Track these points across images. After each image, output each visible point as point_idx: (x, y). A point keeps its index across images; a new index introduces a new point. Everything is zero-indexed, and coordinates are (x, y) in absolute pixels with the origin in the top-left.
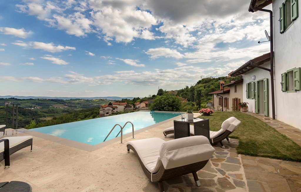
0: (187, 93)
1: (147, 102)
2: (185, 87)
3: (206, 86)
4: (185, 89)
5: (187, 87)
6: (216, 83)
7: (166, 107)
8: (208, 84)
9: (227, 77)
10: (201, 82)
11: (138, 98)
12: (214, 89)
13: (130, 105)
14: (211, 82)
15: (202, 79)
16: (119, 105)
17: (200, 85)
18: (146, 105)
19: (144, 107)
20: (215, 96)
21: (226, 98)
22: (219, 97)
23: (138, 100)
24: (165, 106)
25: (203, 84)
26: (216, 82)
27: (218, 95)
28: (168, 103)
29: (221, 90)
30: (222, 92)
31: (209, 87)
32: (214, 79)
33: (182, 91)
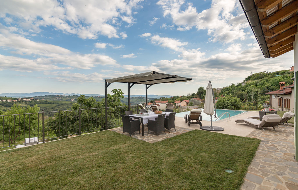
0: (233, 91)
1: (188, 101)
2: (231, 85)
3: (258, 82)
4: (230, 86)
5: (233, 84)
6: (273, 79)
7: (230, 106)
8: (261, 81)
9: (289, 70)
10: (251, 78)
11: (178, 97)
12: (270, 86)
13: (171, 103)
14: (265, 78)
15: (252, 74)
16: (161, 103)
17: (250, 82)
18: (187, 103)
19: (185, 106)
20: (273, 97)
21: (287, 99)
22: (278, 98)
23: (177, 98)
24: (228, 105)
25: (254, 80)
26: (272, 77)
27: (277, 96)
28: (231, 103)
29: (281, 91)
30: (282, 93)
31: (262, 84)
32: (269, 74)
33: (227, 89)
